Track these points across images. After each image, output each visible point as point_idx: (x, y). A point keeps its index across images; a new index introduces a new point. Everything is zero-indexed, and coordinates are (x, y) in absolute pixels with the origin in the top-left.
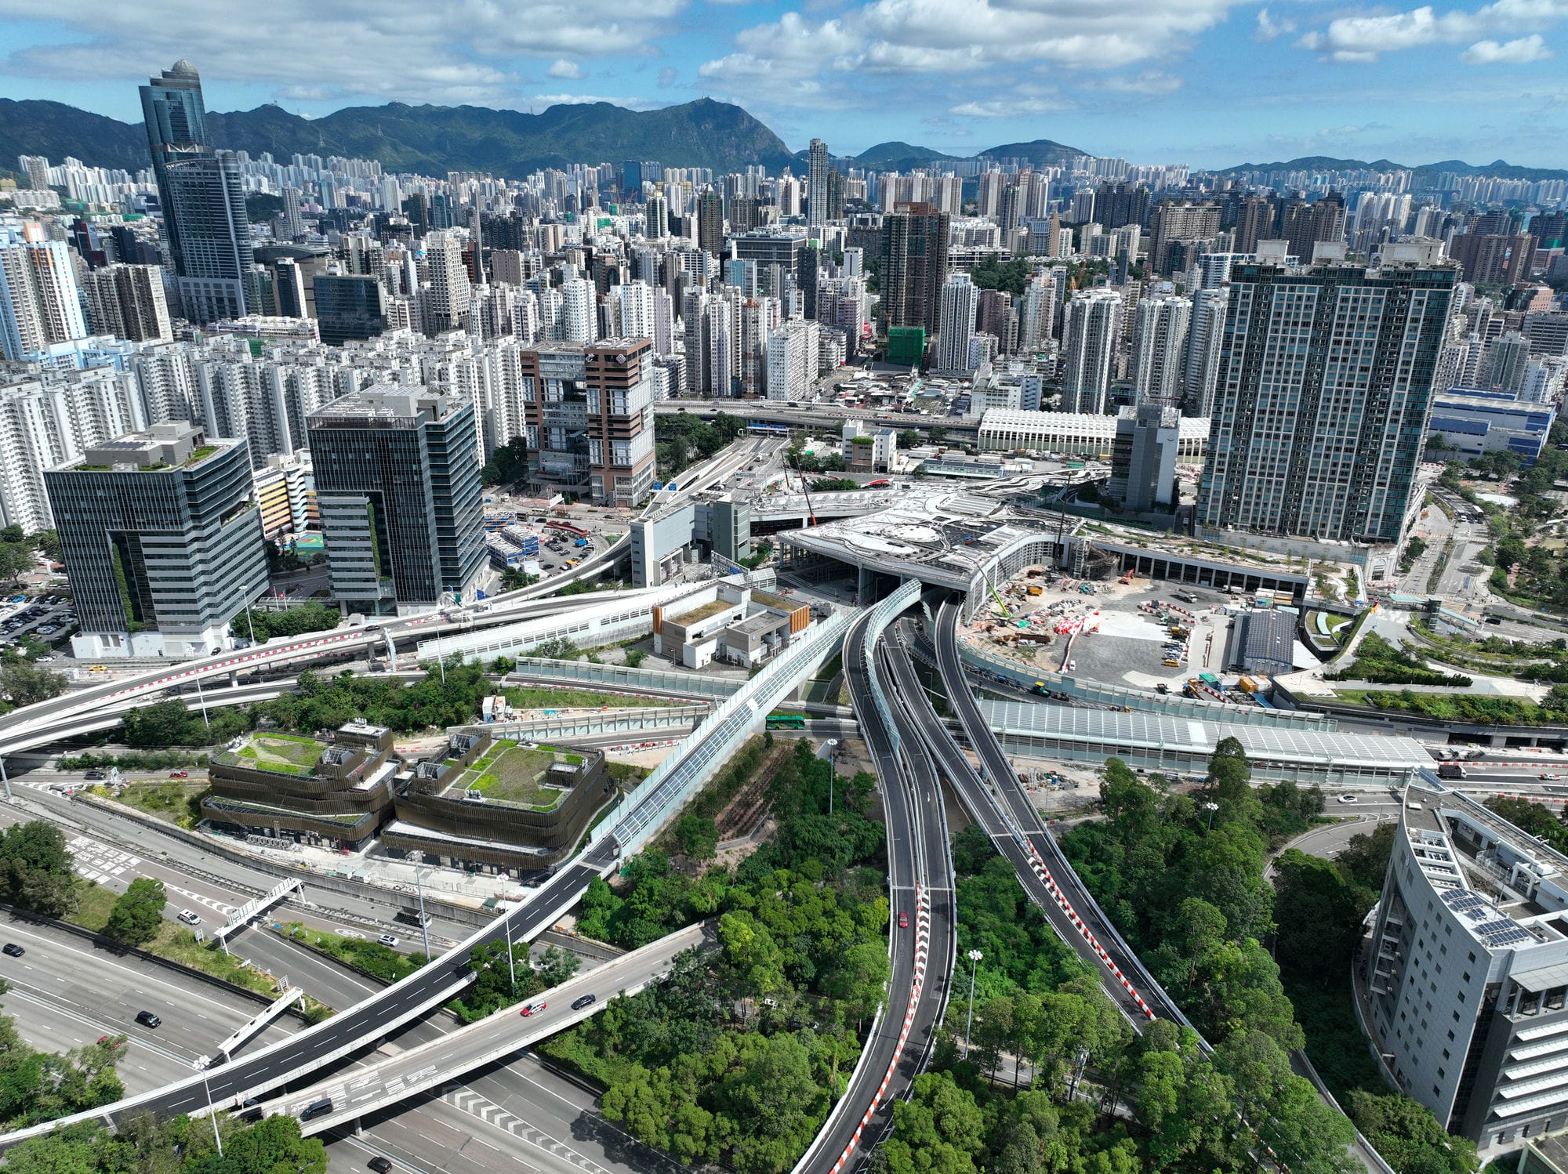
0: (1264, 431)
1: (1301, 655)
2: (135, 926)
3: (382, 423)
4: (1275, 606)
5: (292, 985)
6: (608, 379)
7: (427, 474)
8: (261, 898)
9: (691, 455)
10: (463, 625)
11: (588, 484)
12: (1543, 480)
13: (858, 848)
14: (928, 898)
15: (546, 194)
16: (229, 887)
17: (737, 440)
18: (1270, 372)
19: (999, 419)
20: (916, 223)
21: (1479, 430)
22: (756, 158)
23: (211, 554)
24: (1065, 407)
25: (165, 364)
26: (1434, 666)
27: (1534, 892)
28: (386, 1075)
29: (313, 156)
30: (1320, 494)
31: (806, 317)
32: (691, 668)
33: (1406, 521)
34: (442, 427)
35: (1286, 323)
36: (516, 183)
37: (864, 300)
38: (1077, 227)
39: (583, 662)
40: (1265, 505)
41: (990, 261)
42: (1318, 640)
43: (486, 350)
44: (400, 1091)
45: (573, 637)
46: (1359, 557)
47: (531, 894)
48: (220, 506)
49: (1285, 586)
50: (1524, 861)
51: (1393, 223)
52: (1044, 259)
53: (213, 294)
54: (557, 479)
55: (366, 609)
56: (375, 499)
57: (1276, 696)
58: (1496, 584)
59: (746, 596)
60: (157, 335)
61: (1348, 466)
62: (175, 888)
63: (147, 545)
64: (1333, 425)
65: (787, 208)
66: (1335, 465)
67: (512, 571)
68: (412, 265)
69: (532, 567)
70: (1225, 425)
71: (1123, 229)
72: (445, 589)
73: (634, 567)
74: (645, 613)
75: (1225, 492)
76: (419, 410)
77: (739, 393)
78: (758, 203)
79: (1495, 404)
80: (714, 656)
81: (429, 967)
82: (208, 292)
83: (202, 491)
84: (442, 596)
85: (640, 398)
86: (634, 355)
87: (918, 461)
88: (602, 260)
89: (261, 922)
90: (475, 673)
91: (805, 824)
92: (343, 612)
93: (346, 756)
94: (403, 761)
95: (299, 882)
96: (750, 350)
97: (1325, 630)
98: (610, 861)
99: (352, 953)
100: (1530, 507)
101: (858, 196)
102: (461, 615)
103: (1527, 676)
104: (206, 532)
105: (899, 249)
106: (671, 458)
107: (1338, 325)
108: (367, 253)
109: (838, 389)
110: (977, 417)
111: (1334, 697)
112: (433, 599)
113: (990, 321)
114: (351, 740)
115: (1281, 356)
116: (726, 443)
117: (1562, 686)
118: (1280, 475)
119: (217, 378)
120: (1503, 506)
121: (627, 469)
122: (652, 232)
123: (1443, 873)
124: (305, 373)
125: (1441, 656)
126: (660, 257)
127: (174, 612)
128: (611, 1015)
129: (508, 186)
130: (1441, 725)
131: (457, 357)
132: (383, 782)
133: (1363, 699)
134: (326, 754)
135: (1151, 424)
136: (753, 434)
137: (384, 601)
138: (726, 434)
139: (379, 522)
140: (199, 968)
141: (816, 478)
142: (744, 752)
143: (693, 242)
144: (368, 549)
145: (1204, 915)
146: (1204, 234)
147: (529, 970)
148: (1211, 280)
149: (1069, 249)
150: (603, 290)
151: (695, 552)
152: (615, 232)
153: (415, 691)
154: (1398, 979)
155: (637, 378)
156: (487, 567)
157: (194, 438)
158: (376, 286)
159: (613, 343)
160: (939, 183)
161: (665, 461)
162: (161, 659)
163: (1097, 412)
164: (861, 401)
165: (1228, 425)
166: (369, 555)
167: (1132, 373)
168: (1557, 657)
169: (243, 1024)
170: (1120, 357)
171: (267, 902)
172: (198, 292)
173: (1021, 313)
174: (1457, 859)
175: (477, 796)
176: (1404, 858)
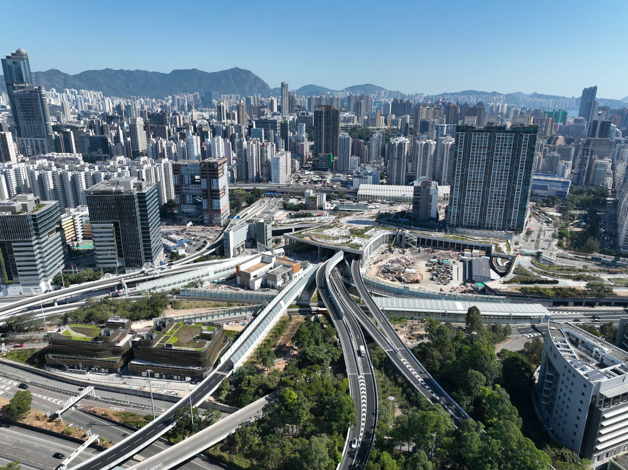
0: (471, 189)
1: (493, 275)
2: (19, 412)
3: (119, 192)
4: (480, 256)
5: (93, 433)
6: (210, 174)
7: (138, 214)
8: (76, 396)
9: (243, 205)
10: (155, 276)
11: (202, 217)
12: (570, 207)
13: (333, 359)
14: (363, 377)
15: (173, 105)
16: (60, 392)
17: (261, 199)
18: (472, 166)
19: (365, 189)
20: (327, 113)
21: (545, 188)
22: (257, 91)
23: (44, 250)
25: (17, 172)
26: (544, 277)
27: (602, 359)
29: (73, 90)
30: (493, 213)
31: (285, 150)
32: (253, 290)
33: (525, 223)
34: (144, 194)
35: (477, 147)
36: (160, 100)
37: (307, 145)
38: (385, 116)
40: (473, 217)
41: (355, 128)
42: (499, 268)
43: (157, 164)
46: (509, 237)
47: (195, 388)
48: (48, 229)
49: (483, 248)
50: (597, 347)
51: (501, 114)
52: (375, 128)
53: (34, 144)
54: (190, 217)
55: (112, 271)
56: (116, 225)
57: (486, 291)
58: (559, 245)
59: (274, 260)
60: (10, 160)
61: (503, 201)
62: (35, 395)
63: (15, 247)
64: (497, 186)
65: (272, 109)
66: (498, 201)
67: (173, 253)
68: (121, 132)
69: (181, 252)
70: (456, 187)
71: (403, 116)
72: (146, 262)
73: (225, 250)
74: (232, 268)
75: (457, 213)
76: (134, 187)
77: (259, 180)
78: (260, 107)
79: (549, 179)
80: (262, 284)
81: (155, 420)
82: (32, 143)
83: (40, 223)
84: (145, 264)
85: (223, 182)
86: (221, 164)
87: (335, 205)
88: (201, 129)
89: (76, 407)
90: (163, 295)
91: (310, 350)
92: (102, 273)
93: (112, 332)
94: (136, 333)
95: (93, 388)
96: (264, 163)
97: (501, 264)
98: (230, 370)
99: (119, 417)
100: (567, 217)
101: (300, 104)
102: (154, 272)
103: (578, 279)
104: (42, 240)
105: (321, 123)
106: (236, 206)
107: (497, 148)
108: (102, 126)
109: (299, 178)
110: (357, 188)
111: (509, 290)
112: (141, 266)
113: (357, 151)
114: (114, 325)
115: (476, 160)
116: (257, 200)
117: (592, 282)
118: (478, 206)
119: (41, 177)
120: (557, 216)
121: (219, 211)
122: (219, 118)
123: (568, 354)
124: (80, 174)
125: (545, 273)
126: (224, 128)
127: (27, 275)
128: (237, 435)
129: (156, 101)
130: (550, 299)
131: (145, 167)
132: (128, 342)
133: (520, 290)
134: (102, 332)
135: (427, 188)
136: (267, 196)
137: (120, 267)
138: (257, 196)
139: (117, 234)
140: (48, 429)
141: (295, 213)
142: (280, 322)
143: (236, 122)
144: (113, 246)
145: (477, 377)
146: (434, 118)
147: (200, 418)
148: (439, 135)
149: (384, 124)
150: (202, 140)
151: (249, 244)
152: (204, 118)
153: (137, 304)
154: (553, 398)
155: (222, 174)
156: (162, 252)
157: (35, 201)
158: (107, 140)
159: (211, 160)
160: (332, 100)
161: (233, 208)
162: (21, 296)
163: (402, 185)
164: (309, 183)
165: (457, 187)
166: (113, 248)
167: (414, 170)
168: (587, 271)
169: (72, 452)
170: (410, 165)
171: (79, 398)
172: (27, 144)
173: (369, 147)
174: (572, 348)
175: (171, 346)
176: (551, 349)
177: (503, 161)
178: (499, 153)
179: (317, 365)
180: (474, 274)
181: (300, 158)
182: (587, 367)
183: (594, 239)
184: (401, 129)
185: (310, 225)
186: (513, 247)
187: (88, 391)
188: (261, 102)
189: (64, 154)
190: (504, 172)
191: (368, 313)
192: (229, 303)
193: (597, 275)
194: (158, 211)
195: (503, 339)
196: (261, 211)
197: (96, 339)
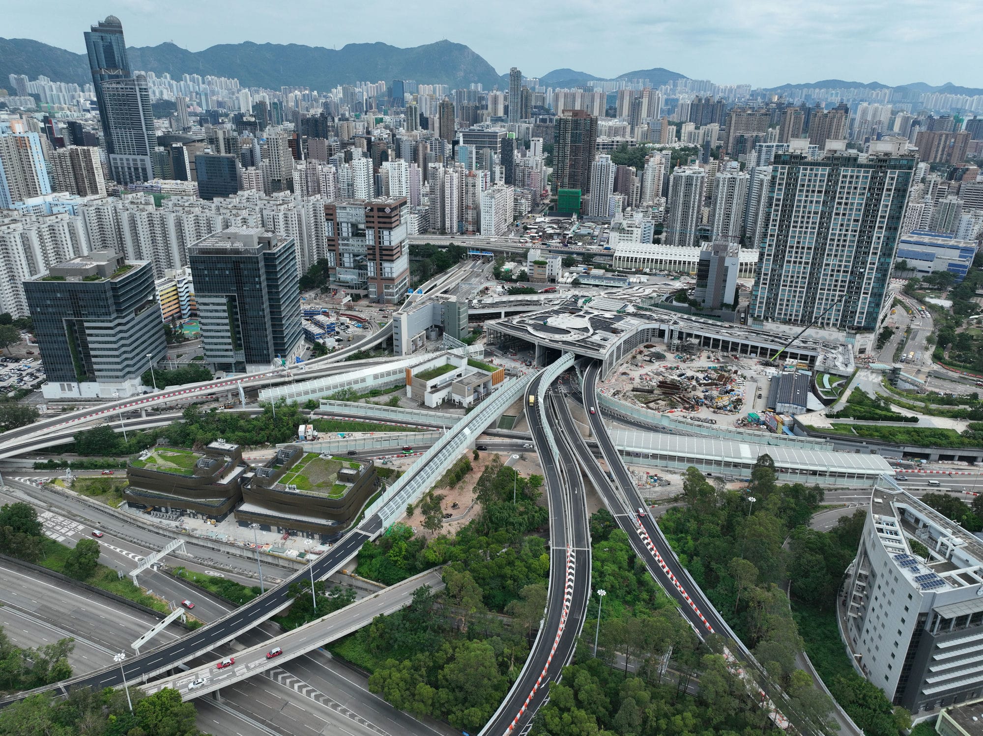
0: (793, 260)
1: (812, 401)
3: (236, 251)
4: (797, 370)
5: (178, 606)
6: (379, 222)
7: (264, 284)
8: (159, 551)
9: (432, 270)
10: (287, 379)
11: (367, 289)
12: (969, 290)
14: (574, 554)
15: (343, 101)
16: (140, 544)
17: (461, 261)
18: (797, 222)
19: (627, 249)
20: (576, 123)
21: (929, 258)
22: (476, 79)
23: (128, 334)
24: (669, 242)
25: (100, 211)
26: (895, 409)
27: (951, 556)
29: (196, 76)
30: (827, 300)
31: (506, 183)
32: (430, 408)
33: (881, 317)
34: (274, 254)
35: (808, 191)
38: (679, 125)
39: (362, 403)
40: (792, 306)
41: (624, 147)
42: (823, 392)
43: (303, 204)
44: (244, 673)
45: (355, 387)
46: (850, 339)
47: (329, 549)
48: (134, 303)
49: (804, 357)
50: (945, 536)
51: (880, 122)
52: (657, 146)
53: (132, 165)
54: (348, 287)
55: (226, 368)
56: (232, 299)
57: (795, 428)
58: (937, 358)
59: (464, 362)
60: (96, 193)
61: (845, 282)
62: (106, 545)
63: (89, 328)
65: (495, 111)
66: (836, 281)
67: (318, 344)
68: (257, 148)
71: (708, 127)
72: (276, 356)
73: (395, 342)
74: (400, 371)
75: (767, 298)
76: (259, 244)
77: (460, 229)
78: (477, 108)
80: (443, 400)
82: (128, 164)
83: (123, 294)
84: (274, 360)
85: (400, 235)
86: (396, 208)
87: (575, 275)
88: (378, 145)
89: (159, 567)
90: (294, 410)
93: (212, 463)
94: (248, 466)
95: (183, 540)
96: (470, 203)
97: (827, 386)
98: (376, 530)
99: (216, 586)
101: (541, 103)
102: (284, 373)
103: (954, 415)
104: (126, 320)
105: (565, 139)
106: (419, 273)
107: (840, 193)
108: (229, 139)
109: (525, 228)
112: (269, 362)
113: (622, 186)
114: (216, 453)
115: (804, 212)
116: (455, 264)
117: (975, 423)
118: (802, 287)
119: (133, 220)
120: (944, 307)
121: (390, 281)
122: (409, 127)
123: (894, 544)
124: (188, 218)
128: (374, 627)
129: (319, 95)
130: (899, 447)
132: (235, 479)
135: (721, 254)
136: (470, 258)
137: (238, 363)
138: (454, 257)
139: (234, 314)
140: (120, 594)
141: (511, 286)
143: (436, 133)
144: (227, 331)
149: (674, 138)
150: (377, 165)
151: (432, 334)
153: (256, 421)
154: (865, 608)
155: (398, 222)
156: (303, 342)
157: (118, 260)
158: (234, 161)
160: (593, 96)
161: (416, 275)
163: (688, 245)
164: (540, 236)
165: (770, 255)
166: (228, 334)
167: (711, 220)
169: (148, 630)
170: (706, 211)
171: (163, 554)
172: (122, 164)
173: (642, 181)
174: (903, 535)
177: (850, 215)
178: (844, 201)
180: (779, 400)
181: (529, 196)
182: (919, 567)
185: (528, 308)
187: (176, 546)
188: (480, 98)
189: (173, 182)
190: (850, 233)
196: (457, 281)
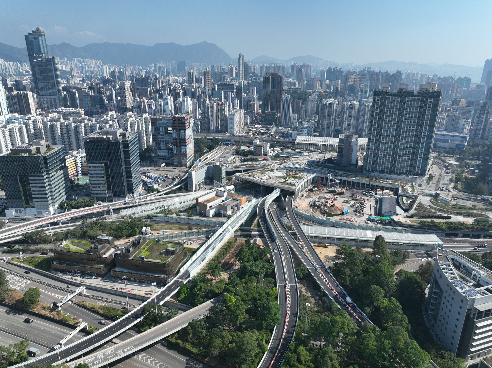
0: (384, 142)
1: (399, 210)
2: (30, 303)
3: (108, 140)
4: (389, 195)
6: (179, 126)
7: (123, 156)
8: (72, 293)
9: (205, 151)
10: (135, 204)
11: (173, 160)
12: (466, 157)
13: (266, 272)
14: (289, 287)
15: (155, 71)
16: (61, 290)
17: (219, 146)
18: (386, 123)
19: (301, 139)
20: (273, 79)
21: (446, 141)
23: (52, 183)
24: (321, 135)
25: (35, 122)
26: (439, 213)
27: (479, 280)
28: (116, 349)
29: (80, 59)
30: (402, 161)
31: (240, 108)
32: (209, 217)
33: (428, 169)
34: (128, 141)
35: (391, 108)
36: (145, 67)
37: (257, 104)
38: (321, 81)
39: (174, 215)
40: (385, 164)
41: (295, 91)
42: (404, 205)
43: (139, 118)
44: (122, 354)
45: (171, 208)
47: (160, 290)
48: (55, 167)
49: (392, 189)
50: (475, 271)
52: (312, 90)
53: (49, 101)
54: (163, 159)
55: (103, 200)
56: (106, 165)
57: (392, 223)
58: (455, 188)
59: (226, 194)
60: (31, 113)
61: (410, 152)
62: (43, 291)
64: (405, 139)
65: (231, 75)
66: (406, 152)
67: (150, 187)
68: (114, 92)
69: (156, 186)
70: (372, 140)
71: (335, 82)
72: (128, 193)
73: (189, 186)
74: (193, 200)
75: (373, 161)
76: (120, 136)
77: (217, 131)
78: (222, 73)
79: (451, 134)
80: (215, 213)
81: (130, 314)
82: (47, 101)
83: (49, 162)
84: (128, 195)
85: (189, 133)
86: (187, 119)
87: (276, 152)
88: (175, 90)
89: (72, 301)
90: (140, 219)
91: (249, 265)
92: (96, 201)
93: (100, 246)
94: (118, 248)
95: (85, 287)
96: (222, 118)
97: (405, 202)
98: (187, 278)
99: (103, 310)
100: (463, 165)
101: (253, 71)
102: (134, 201)
103: (468, 215)
104: (51, 175)
105: (268, 87)
106: (199, 152)
107: (406, 109)
108: (99, 88)
109: (250, 130)
110: (294, 139)
111: (410, 223)
112: (124, 197)
113: (296, 110)
114: (101, 241)
115: (389, 118)
116: (216, 147)
117: (478, 218)
118: (389, 155)
119: (52, 127)
120: (455, 164)
121: (185, 155)
122: (190, 82)
123: (451, 275)
124: (81, 125)
125: (441, 210)
126: (193, 90)
127: (40, 201)
128: (190, 328)
129: (142, 68)
130: (443, 231)
131: (130, 120)
132: (112, 254)
133: (419, 223)
134: (93, 246)
135: (349, 140)
136: (224, 144)
137: (109, 197)
138: (215, 144)
139: (107, 172)
140: (52, 316)
141: (245, 157)
142: (228, 243)
143: (203, 85)
144: (104, 180)
145: (377, 290)
146: (360, 83)
147: (162, 314)
148: (363, 97)
149: (319, 88)
150: (175, 99)
151: (208, 181)
152: (178, 82)
153: (120, 225)
154: (438, 309)
155: (188, 126)
156: (141, 186)
157: (46, 145)
158: (103, 98)
159: (181, 116)
160: (279, 68)
161: (197, 153)
162: (35, 217)
163: (331, 137)
164: (258, 134)
166: (104, 182)
167: (341, 125)
168: (476, 210)
169: (68, 334)
170: (338, 120)
171: (74, 294)
172: (44, 101)
173: (306, 107)
174: (455, 271)
175: (143, 258)
176: (438, 271)
177: (411, 120)
178: (408, 113)
179: (253, 277)
180: (383, 209)
181: (251, 115)
182: (465, 286)
183: (484, 184)
184: (333, 92)
185: (256, 168)
186: (416, 188)
187: (81, 290)
188: (223, 69)
189: (71, 109)
190: (411, 128)
191: (296, 238)
192: (189, 227)
193: (483, 213)
194: (138, 154)
195: (402, 262)
196: (218, 156)
197: (88, 251)
